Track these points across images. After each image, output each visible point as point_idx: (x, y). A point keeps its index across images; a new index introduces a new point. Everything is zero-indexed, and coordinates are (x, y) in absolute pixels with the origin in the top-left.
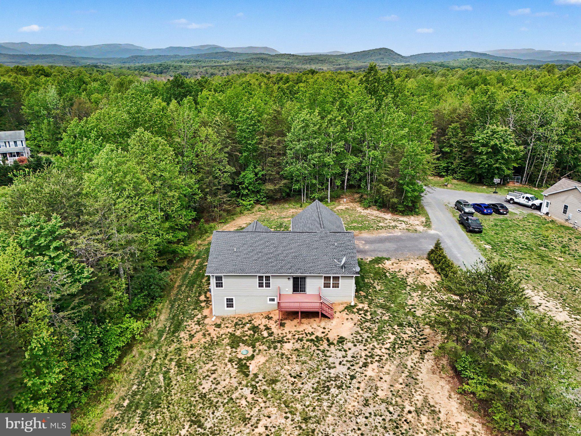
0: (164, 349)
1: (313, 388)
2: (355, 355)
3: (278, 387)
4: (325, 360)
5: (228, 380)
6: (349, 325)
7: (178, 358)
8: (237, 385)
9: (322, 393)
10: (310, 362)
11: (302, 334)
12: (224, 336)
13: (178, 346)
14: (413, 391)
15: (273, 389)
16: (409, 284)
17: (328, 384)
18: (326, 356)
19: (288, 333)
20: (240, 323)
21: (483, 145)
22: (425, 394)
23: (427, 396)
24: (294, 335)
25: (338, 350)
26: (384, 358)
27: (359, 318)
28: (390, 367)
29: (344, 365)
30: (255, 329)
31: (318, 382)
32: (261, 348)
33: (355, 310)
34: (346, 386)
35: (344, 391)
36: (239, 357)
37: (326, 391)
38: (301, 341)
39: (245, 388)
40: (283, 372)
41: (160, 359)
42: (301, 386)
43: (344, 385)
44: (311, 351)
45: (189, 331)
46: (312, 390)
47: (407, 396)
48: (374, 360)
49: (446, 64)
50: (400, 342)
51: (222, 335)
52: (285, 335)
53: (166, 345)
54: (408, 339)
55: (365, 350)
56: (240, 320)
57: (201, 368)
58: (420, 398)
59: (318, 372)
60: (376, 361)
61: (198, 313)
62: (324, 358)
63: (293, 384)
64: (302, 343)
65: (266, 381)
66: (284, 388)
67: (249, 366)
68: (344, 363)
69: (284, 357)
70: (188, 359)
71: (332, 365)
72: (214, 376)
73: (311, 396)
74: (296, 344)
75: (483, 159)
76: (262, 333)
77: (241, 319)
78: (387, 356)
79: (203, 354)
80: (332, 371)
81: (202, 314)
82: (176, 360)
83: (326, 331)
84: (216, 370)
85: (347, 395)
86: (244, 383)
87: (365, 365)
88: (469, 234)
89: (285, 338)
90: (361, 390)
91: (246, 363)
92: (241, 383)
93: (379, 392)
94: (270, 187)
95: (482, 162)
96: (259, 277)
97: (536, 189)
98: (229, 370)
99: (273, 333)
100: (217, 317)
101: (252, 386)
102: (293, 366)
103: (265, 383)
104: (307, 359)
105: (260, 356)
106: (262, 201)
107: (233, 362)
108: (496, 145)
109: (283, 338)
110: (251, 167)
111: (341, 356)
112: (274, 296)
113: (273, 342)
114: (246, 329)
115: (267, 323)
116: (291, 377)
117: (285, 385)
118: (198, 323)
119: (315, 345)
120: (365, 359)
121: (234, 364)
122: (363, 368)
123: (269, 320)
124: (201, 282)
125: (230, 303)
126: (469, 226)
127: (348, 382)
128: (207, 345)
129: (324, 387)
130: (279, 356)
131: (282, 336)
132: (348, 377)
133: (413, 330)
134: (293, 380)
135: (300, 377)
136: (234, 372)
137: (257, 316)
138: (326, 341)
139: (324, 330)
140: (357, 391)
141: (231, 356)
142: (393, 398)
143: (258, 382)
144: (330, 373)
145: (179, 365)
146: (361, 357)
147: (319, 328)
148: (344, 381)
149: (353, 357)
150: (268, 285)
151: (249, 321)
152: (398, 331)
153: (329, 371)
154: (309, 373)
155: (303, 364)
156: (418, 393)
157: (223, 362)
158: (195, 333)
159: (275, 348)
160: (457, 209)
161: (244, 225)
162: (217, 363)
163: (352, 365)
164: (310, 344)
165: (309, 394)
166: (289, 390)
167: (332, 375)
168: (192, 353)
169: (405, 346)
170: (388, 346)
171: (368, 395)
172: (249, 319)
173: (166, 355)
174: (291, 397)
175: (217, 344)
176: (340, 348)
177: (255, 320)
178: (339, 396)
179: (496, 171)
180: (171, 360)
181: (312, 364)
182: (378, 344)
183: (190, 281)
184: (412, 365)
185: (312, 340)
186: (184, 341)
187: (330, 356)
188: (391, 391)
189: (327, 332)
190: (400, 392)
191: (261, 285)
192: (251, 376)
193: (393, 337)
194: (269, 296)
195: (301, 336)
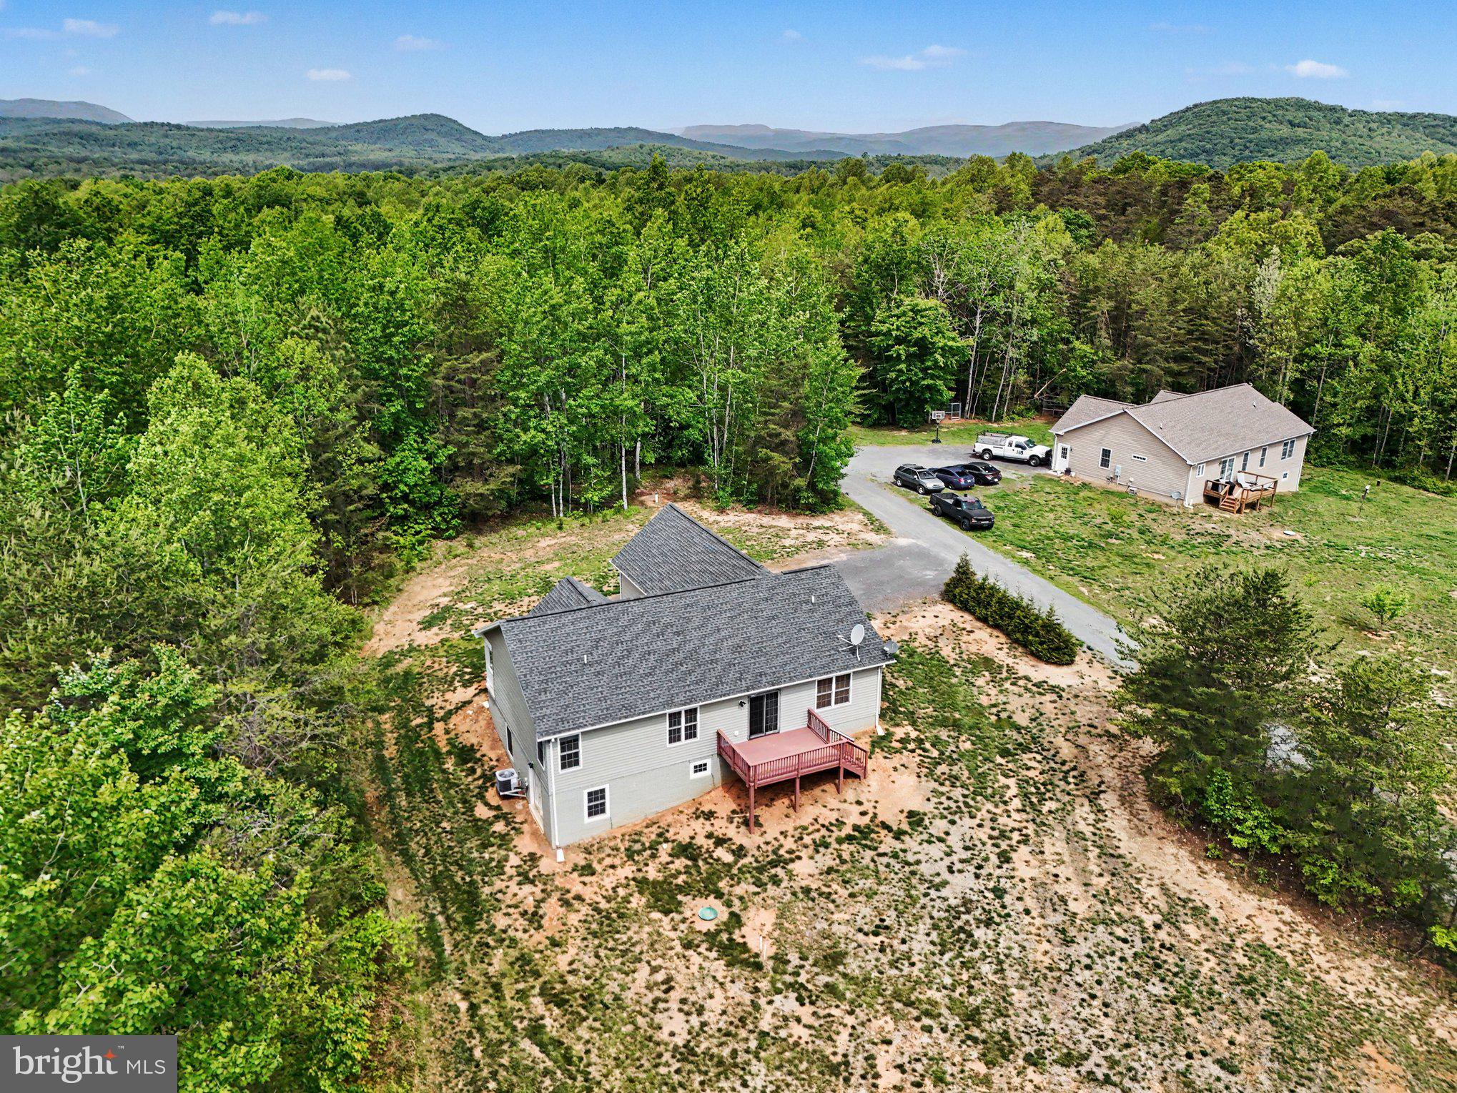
0: (474, 973)
1: (933, 943)
2: (969, 844)
3: (852, 966)
4: (913, 873)
5: (718, 993)
6: (907, 781)
7: (538, 984)
8: (752, 997)
9: (961, 948)
10: (882, 888)
11: (818, 830)
12: (621, 892)
13: (514, 953)
14: (1133, 881)
15: (845, 975)
16: (952, 662)
17: (958, 923)
18: (909, 864)
19: (781, 838)
20: (637, 847)
21: (899, 341)
22: (1157, 882)
23: (1163, 884)
24: (801, 838)
25: (925, 845)
26: (1030, 832)
27: (918, 759)
28: (1055, 844)
29: (960, 871)
30: (687, 850)
31: (935, 927)
32: (739, 890)
33: (896, 745)
34: (999, 915)
35: (1003, 927)
36: (705, 930)
37: (966, 942)
38: (827, 847)
39: (777, 998)
40: (839, 930)
41: (486, 1002)
42: (905, 948)
43: (994, 915)
44: (866, 861)
45: (516, 907)
46: (937, 949)
47: (1130, 896)
48: (1014, 843)
49: (593, 156)
50: (1033, 790)
51: (614, 889)
52: (776, 844)
53: (473, 961)
54: (1042, 779)
55: (980, 826)
56: (635, 841)
57: (624, 988)
58: (1155, 891)
59: (918, 906)
60: (1019, 842)
61: (503, 853)
62: (907, 869)
63: (882, 950)
64: (830, 850)
65: (814, 965)
66: (869, 966)
67: (745, 943)
68: (958, 866)
69: (814, 894)
70: (570, 978)
71: (937, 880)
72: (675, 995)
73: (942, 963)
74: (818, 857)
75: (900, 371)
76: (715, 855)
77: (636, 838)
78: (1031, 826)
79: (602, 953)
80: (945, 892)
81: (517, 854)
82: (536, 991)
83: (867, 806)
84: (669, 980)
85: (1016, 933)
86: (764, 985)
87: (1005, 858)
88: (971, 534)
89: (782, 852)
90: (1034, 913)
91: (730, 940)
92: (757, 990)
93: (1073, 906)
94: (473, 487)
95: (898, 377)
96: (670, 715)
97: (995, 425)
98: (701, 968)
99: (741, 847)
100: (567, 849)
101: (790, 986)
102: (852, 910)
103: (816, 970)
104: (870, 883)
105: (752, 912)
106: (447, 530)
107: (698, 946)
108: (924, 338)
109: (775, 852)
110: (411, 439)
111: (942, 855)
112: (705, 758)
113: (761, 870)
114: (664, 858)
115: (708, 828)
116: (866, 934)
117: (867, 957)
118: (525, 879)
119: (865, 846)
120: (993, 845)
121: (702, 949)
122: (1005, 866)
123: (708, 819)
124: (444, 771)
125: (596, 803)
126: (969, 517)
127: (998, 906)
128: (594, 926)
129: (956, 933)
130: (801, 896)
131: (770, 848)
132: (990, 895)
133: (1039, 757)
134: (878, 940)
135: (887, 928)
136: (719, 968)
137: (670, 819)
138: (883, 832)
139: (862, 809)
140: (1027, 919)
141: (679, 933)
142: (1108, 908)
143: (797, 974)
144: (945, 899)
145: (558, 1000)
146: (984, 844)
147: (846, 806)
148: (987, 907)
149: (966, 848)
150: (691, 733)
151: (660, 835)
152: (1010, 766)
153: (939, 894)
154: (900, 914)
155: (869, 897)
156: (1144, 882)
157: (672, 953)
158: (538, 907)
159: (776, 881)
160: (903, 486)
161: (445, 601)
162: (659, 961)
163: (980, 867)
164: (852, 848)
165: (936, 959)
166: (887, 967)
167: (953, 902)
168: (567, 958)
169: (1048, 795)
170: (1016, 803)
171: (1056, 919)
172: (655, 829)
173: (497, 987)
174: (901, 980)
175: (621, 916)
176: (925, 837)
177: (672, 831)
178: (1001, 940)
179: (928, 395)
180: (522, 995)
181: (892, 891)
182: (996, 806)
183: (406, 777)
184: (1091, 828)
185: (850, 838)
186: (519, 935)
187: (918, 862)
188: (1094, 896)
189: (871, 811)
190: (1112, 892)
191: (674, 737)
192: (769, 965)
193: (1012, 782)
194: (695, 760)
195: (817, 836)
